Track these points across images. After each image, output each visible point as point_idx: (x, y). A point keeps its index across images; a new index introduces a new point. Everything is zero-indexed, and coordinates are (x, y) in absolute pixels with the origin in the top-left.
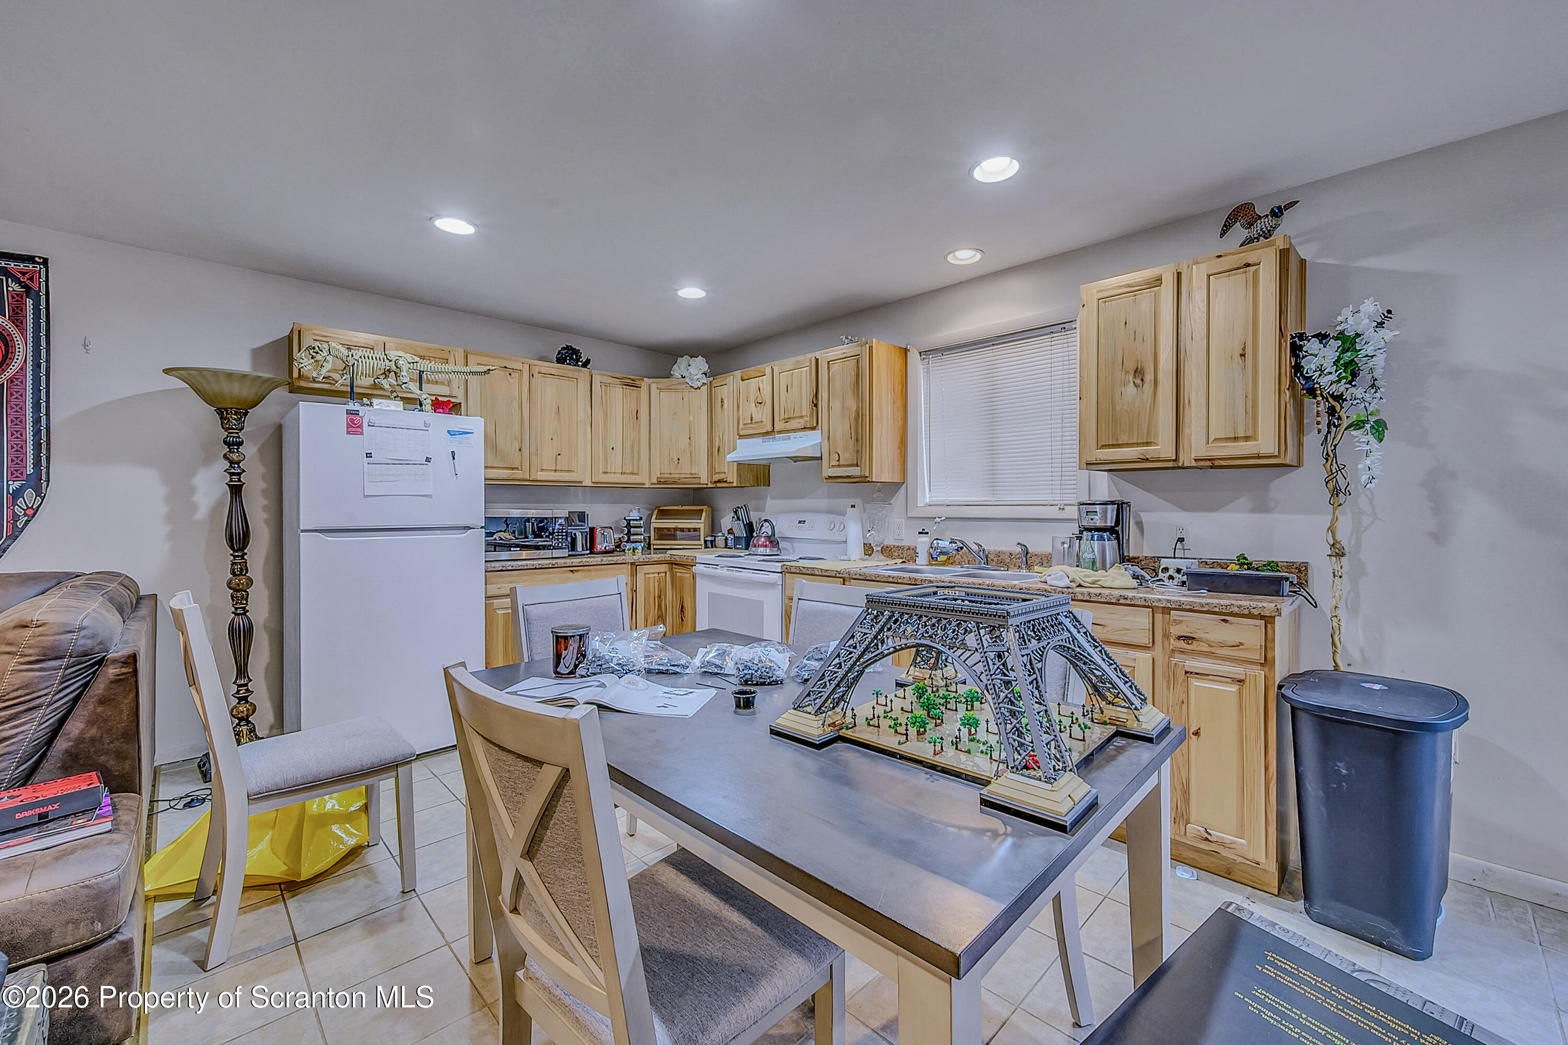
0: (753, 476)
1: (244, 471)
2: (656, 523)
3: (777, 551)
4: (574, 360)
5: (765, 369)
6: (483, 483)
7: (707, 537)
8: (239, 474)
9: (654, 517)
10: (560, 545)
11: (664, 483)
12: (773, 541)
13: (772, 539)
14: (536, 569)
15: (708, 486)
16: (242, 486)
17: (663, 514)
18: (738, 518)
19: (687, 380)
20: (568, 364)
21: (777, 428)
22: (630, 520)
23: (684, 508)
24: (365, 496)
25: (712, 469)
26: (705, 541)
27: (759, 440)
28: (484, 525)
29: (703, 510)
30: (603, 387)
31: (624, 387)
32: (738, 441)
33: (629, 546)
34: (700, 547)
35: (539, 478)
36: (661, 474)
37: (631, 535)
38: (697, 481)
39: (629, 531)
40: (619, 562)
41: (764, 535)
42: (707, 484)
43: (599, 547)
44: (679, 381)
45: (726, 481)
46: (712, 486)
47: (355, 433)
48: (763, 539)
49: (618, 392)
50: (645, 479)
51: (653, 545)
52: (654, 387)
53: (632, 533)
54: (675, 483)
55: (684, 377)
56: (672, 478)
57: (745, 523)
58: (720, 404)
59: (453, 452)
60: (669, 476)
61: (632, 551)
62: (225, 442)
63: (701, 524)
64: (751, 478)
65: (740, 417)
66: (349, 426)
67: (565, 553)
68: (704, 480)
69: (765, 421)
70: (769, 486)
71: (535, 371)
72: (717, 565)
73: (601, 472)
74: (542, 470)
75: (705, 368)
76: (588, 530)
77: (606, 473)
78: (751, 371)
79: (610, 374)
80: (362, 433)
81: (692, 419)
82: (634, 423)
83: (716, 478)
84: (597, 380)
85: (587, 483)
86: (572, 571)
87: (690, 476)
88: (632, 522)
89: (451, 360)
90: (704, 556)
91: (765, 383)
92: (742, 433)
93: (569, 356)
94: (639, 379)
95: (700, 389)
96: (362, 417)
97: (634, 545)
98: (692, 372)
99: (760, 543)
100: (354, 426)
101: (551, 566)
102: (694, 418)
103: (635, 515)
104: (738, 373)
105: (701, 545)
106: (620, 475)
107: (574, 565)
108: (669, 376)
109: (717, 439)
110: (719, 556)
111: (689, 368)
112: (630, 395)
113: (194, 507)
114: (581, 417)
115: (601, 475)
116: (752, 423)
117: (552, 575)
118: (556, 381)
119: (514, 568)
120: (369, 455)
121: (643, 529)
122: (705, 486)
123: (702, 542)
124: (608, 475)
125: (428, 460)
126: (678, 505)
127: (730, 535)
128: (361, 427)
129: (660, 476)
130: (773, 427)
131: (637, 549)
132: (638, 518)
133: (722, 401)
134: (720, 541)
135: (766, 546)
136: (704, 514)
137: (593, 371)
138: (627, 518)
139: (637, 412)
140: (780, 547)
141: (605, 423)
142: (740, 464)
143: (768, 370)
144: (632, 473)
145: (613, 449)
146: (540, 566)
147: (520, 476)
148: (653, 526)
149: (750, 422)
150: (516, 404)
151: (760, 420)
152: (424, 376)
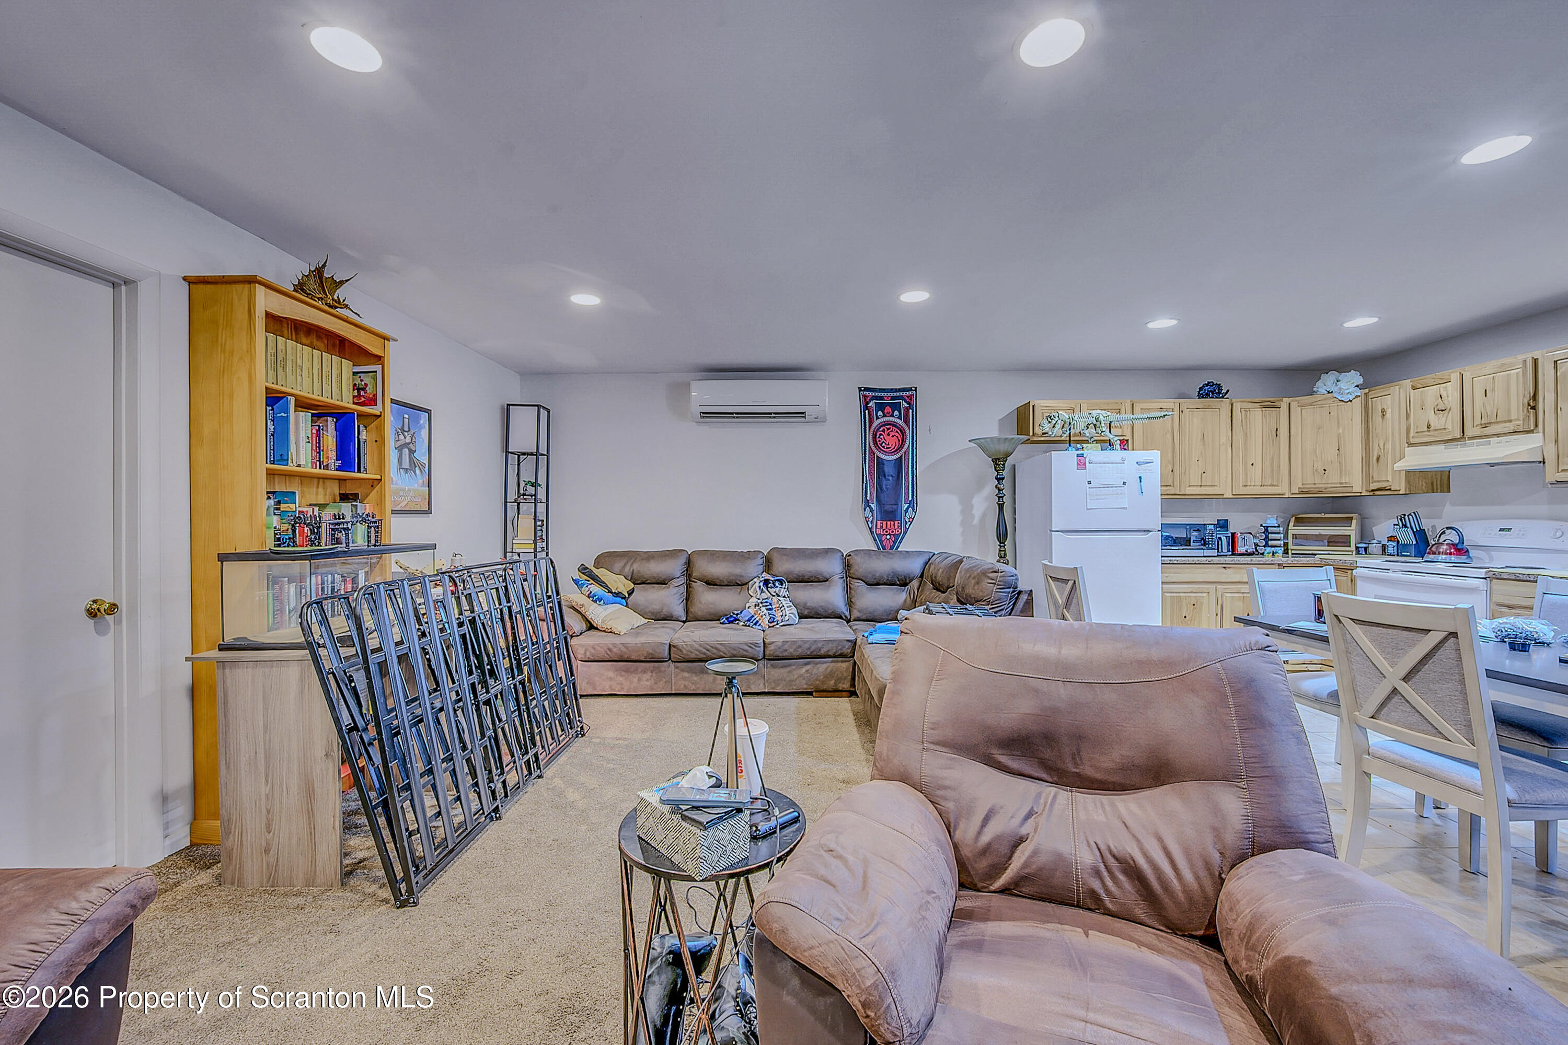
0: (1426, 483)
1: (1005, 495)
2: (1293, 530)
3: (1467, 559)
4: (1216, 393)
5: (1450, 375)
6: (1160, 497)
7: (1359, 543)
8: (1002, 497)
9: (1292, 524)
10: (1210, 546)
11: (1307, 493)
12: (1459, 549)
13: (1459, 547)
14: (1195, 564)
15: (1362, 494)
16: (1004, 504)
17: (1300, 521)
18: (1405, 526)
19: (1335, 395)
20: (1210, 398)
21: (1468, 433)
22: (1268, 527)
23: (1327, 515)
24: (1088, 509)
25: (1367, 476)
26: (1357, 548)
27: (1442, 447)
28: (1160, 529)
29: (1352, 518)
30: (1243, 412)
31: (1264, 409)
32: (1406, 449)
33: (1268, 549)
34: (1351, 553)
35: (1187, 493)
36: (1303, 484)
37: (1269, 540)
38: (1349, 490)
39: (1267, 537)
40: (1267, 563)
41: (1446, 542)
42: (1361, 493)
43: (1241, 549)
44: (1324, 397)
45: (1390, 489)
46: (1368, 494)
47: (1082, 469)
48: (1445, 547)
49: (1257, 414)
50: (1283, 489)
51: (1292, 550)
52: (1293, 405)
53: (1270, 538)
54: (1320, 492)
55: (1332, 392)
56: (1316, 488)
57: (1415, 530)
58: (1380, 414)
59: (1140, 477)
60: (1313, 486)
61: (1271, 554)
62: (996, 478)
63: (1352, 531)
64: (1424, 485)
65: (1410, 426)
66: (1078, 464)
67: (1215, 553)
68: (1357, 486)
69: (1450, 427)
70: (1449, 491)
71: (1183, 407)
72: (1389, 570)
73: (1241, 485)
74: (1190, 486)
75: (1360, 381)
76: (1230, 535)
77: (1246, 486)
78: (1429, 378)
79: (1249, 400)
80: (1085, 468)
81: (1341, 431)
82: (1273, 440)
83: (1374, 486)
84: (1237, 407)
85: (1228, 495)
86: (1224, 568)
87: (1339, 485)
88: (1269, 528)
89: (1123, 411)
90: (1361, 561)
91: (1451, 392)
92: (1412, 441)
93: (1212, 391)
94: (1278, 400)
95: (1351, 401)
96: (1085, 458)
97: (1273, 549)
98: (1343, 387)
99: (1441, 550)
100: (1081, 465)
101: (1207, 562)
102: (1344, 429)
103: (1272, 522)
104: (1407, 383)
105: (1352, 551)
106: (1259, 487)
107: (1227, 562)
108: (1312, 393)
109: (1376, 448)
110: (1386, 561)
111: (1338, 383)
112: (1270, 416)
113: (973, 516)
114: (1223, 440)
115: (1241, 488)
116: (1429, 431)
117: (1208, 570)
118: (1200, 412)
119: (1179, 562)
120: (1089, 483)
121: (1282, 535)
122: (1359, 494)
123: (1353, 548)
124: (1248, 488)
125: (1124, 483)
126: (1321, 513)
127: (1390, 543)
128: (1085, 464)
129: (1302, 487)
130: (1463, 432)
131: (1276, 553)
132: (1276, 525)
133: (1383, 411)
134: (1375, 548)
135: (1450, 554)
136: (1354, 522)
137: (1234, 400)
138: (1264, 525)
139: (1277, 430)
140: (1471, 555)
141: (1245, 443)
142: (1408, 472)
143: (1455, 377)
144: (1272, 485)
145: (1252, 464)
146: (1199, 562)
147: (1172, 492)
148: (1290, 533)
149: (1426, 429)
150: (1169, 436)
151: (1443, 427)
152: (1113, 425)
